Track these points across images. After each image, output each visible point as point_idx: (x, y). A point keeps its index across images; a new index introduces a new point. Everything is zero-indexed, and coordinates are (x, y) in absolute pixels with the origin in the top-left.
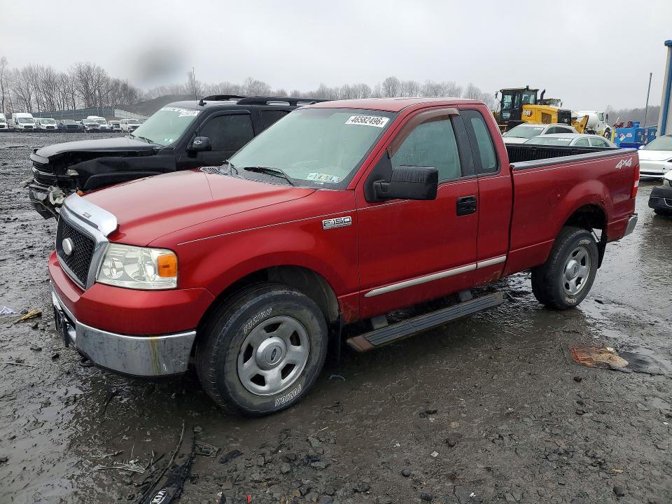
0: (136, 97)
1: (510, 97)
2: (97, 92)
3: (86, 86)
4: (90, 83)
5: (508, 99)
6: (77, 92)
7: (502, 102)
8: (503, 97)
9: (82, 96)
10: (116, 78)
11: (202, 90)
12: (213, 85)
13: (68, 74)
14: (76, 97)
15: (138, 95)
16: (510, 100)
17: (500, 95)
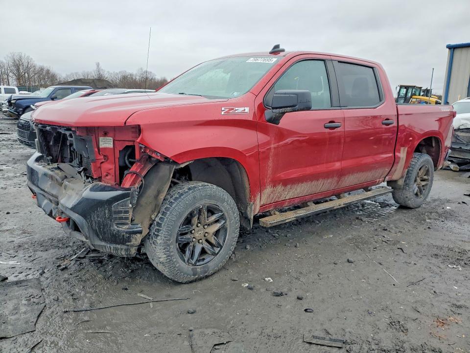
0: (56, 80)
1: (405, 90)
2: (26, 75)
3: (18, 70)
4: (21, 68)
5: (404, 91)
6: (11, 74)
7: (399, 93)
8: (400, 90)
9: (14, 77)
10: (41, 65)
11: (106, 76)
12: (114, 72)
13: (5, 61)
14: (10, 78)
15: (58, 78)
16: (405, 92)
17: (398, 88)
